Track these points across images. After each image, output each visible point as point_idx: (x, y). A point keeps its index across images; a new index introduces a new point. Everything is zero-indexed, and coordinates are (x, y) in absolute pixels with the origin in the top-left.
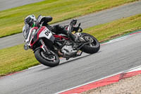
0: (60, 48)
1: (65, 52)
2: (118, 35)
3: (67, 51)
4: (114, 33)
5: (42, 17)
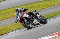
0: (32, 21)
1: (34, 23)
2: (13, 30)
4: (11, 29)
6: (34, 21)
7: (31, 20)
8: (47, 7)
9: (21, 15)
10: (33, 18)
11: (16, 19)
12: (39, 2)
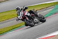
3: (36, 21)
5: (25, 7)
6: (35, 19)
7: (32, 18)
8: (12, 18)
9: (22, 13)
10: (34, 16)
11: (17, 18)
12: (4, 12)
